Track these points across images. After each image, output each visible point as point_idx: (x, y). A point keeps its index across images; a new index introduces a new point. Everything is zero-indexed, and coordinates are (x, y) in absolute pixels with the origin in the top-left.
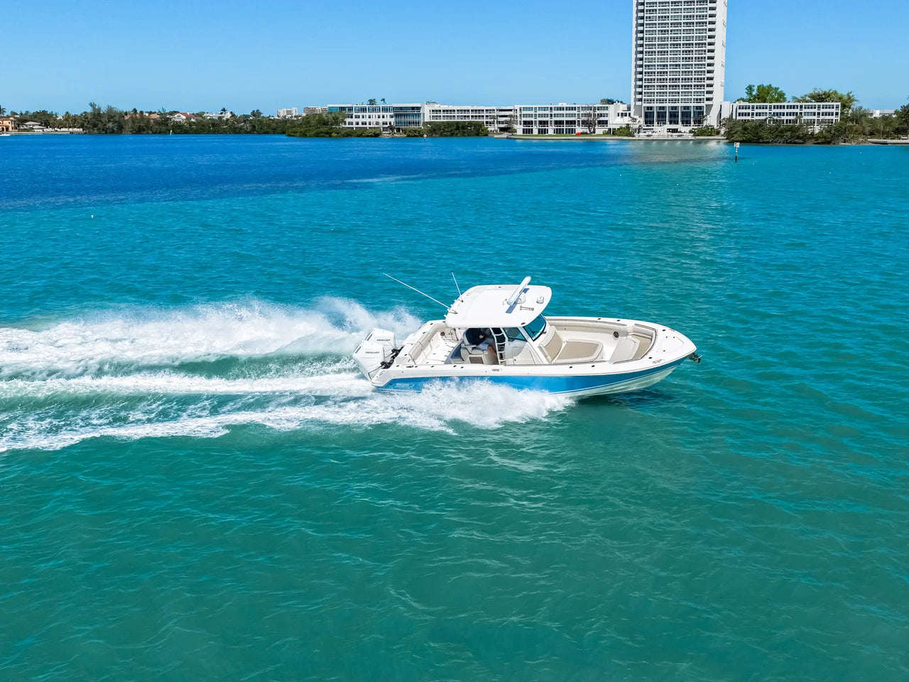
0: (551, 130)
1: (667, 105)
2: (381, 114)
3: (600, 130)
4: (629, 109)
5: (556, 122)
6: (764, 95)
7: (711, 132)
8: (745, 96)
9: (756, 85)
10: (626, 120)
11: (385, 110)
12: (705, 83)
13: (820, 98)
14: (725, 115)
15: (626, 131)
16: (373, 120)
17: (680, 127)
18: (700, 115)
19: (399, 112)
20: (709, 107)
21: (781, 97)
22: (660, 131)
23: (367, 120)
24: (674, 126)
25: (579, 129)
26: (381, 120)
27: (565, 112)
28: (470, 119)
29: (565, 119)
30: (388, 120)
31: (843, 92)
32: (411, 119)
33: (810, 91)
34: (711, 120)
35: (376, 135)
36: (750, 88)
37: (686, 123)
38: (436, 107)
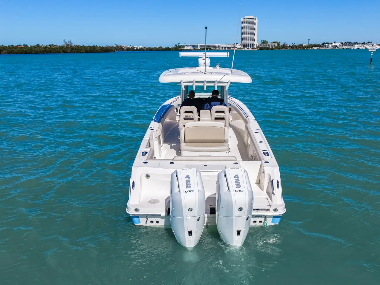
0: (227, 49)
1: (247, 44)
2: (190, 46)
3: (235, 49)
4: (240, 45)
5: (228, 47)
6: (264, 42)
7: (255, 48)
8: (261, 42)
10: (240, 47)
11: (190, 45)
12: (253, 40)
13: (274, 43)
14: (257, 46)
15: (240, 48)
16: (188, 47)
17: (249, 48)
18: (253, 46)
19: (193, 46)
20: (254, 44)
21: (267, 43)
22: (246, 49)
24: (248, 48)
25: (232, 49)
26: (190, 47)
27: (229, 45)
29: (229, 47)
30: (191, 47)
31: (278, 42)
32: (196, 47)
33: (273, 41)
34: (255, 47)
36: (262, 41)
37: (251, 47)
38: (201, 45)
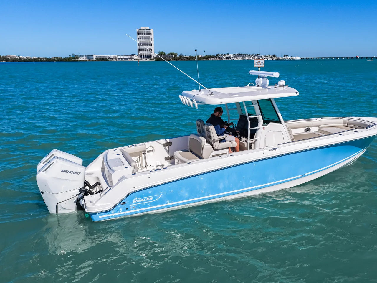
0: (124, 60)
1: (144, 55)
2: (84, 57)
3: (133, 60)
4: (137, 56)
5: (125, 58)
6: (162, 53)
7: (152, 59)
8: (158, 54)
9: (160, 51)
11: (85, 56)
13: (172, 54)
14: (155, 57)
15: (138, 59)
17: (147, 59)
18: (150, 58)
19: (88, 57)
20: (152, 55)
21: (165, 54)
22: (144, 60)
23: (81, 58)
24: (146, 59)
25: (129, 59)
26: (85, 58)
27: (126, 56)
28: (104, 58)
30: (86, 58)
31: (175, 53)
32: (91, 58)
33: (170, 53)
34: (152, 58)
35: (87, 61)
36: (159, 52)
37: (148, 58)
38: (96, 55)
